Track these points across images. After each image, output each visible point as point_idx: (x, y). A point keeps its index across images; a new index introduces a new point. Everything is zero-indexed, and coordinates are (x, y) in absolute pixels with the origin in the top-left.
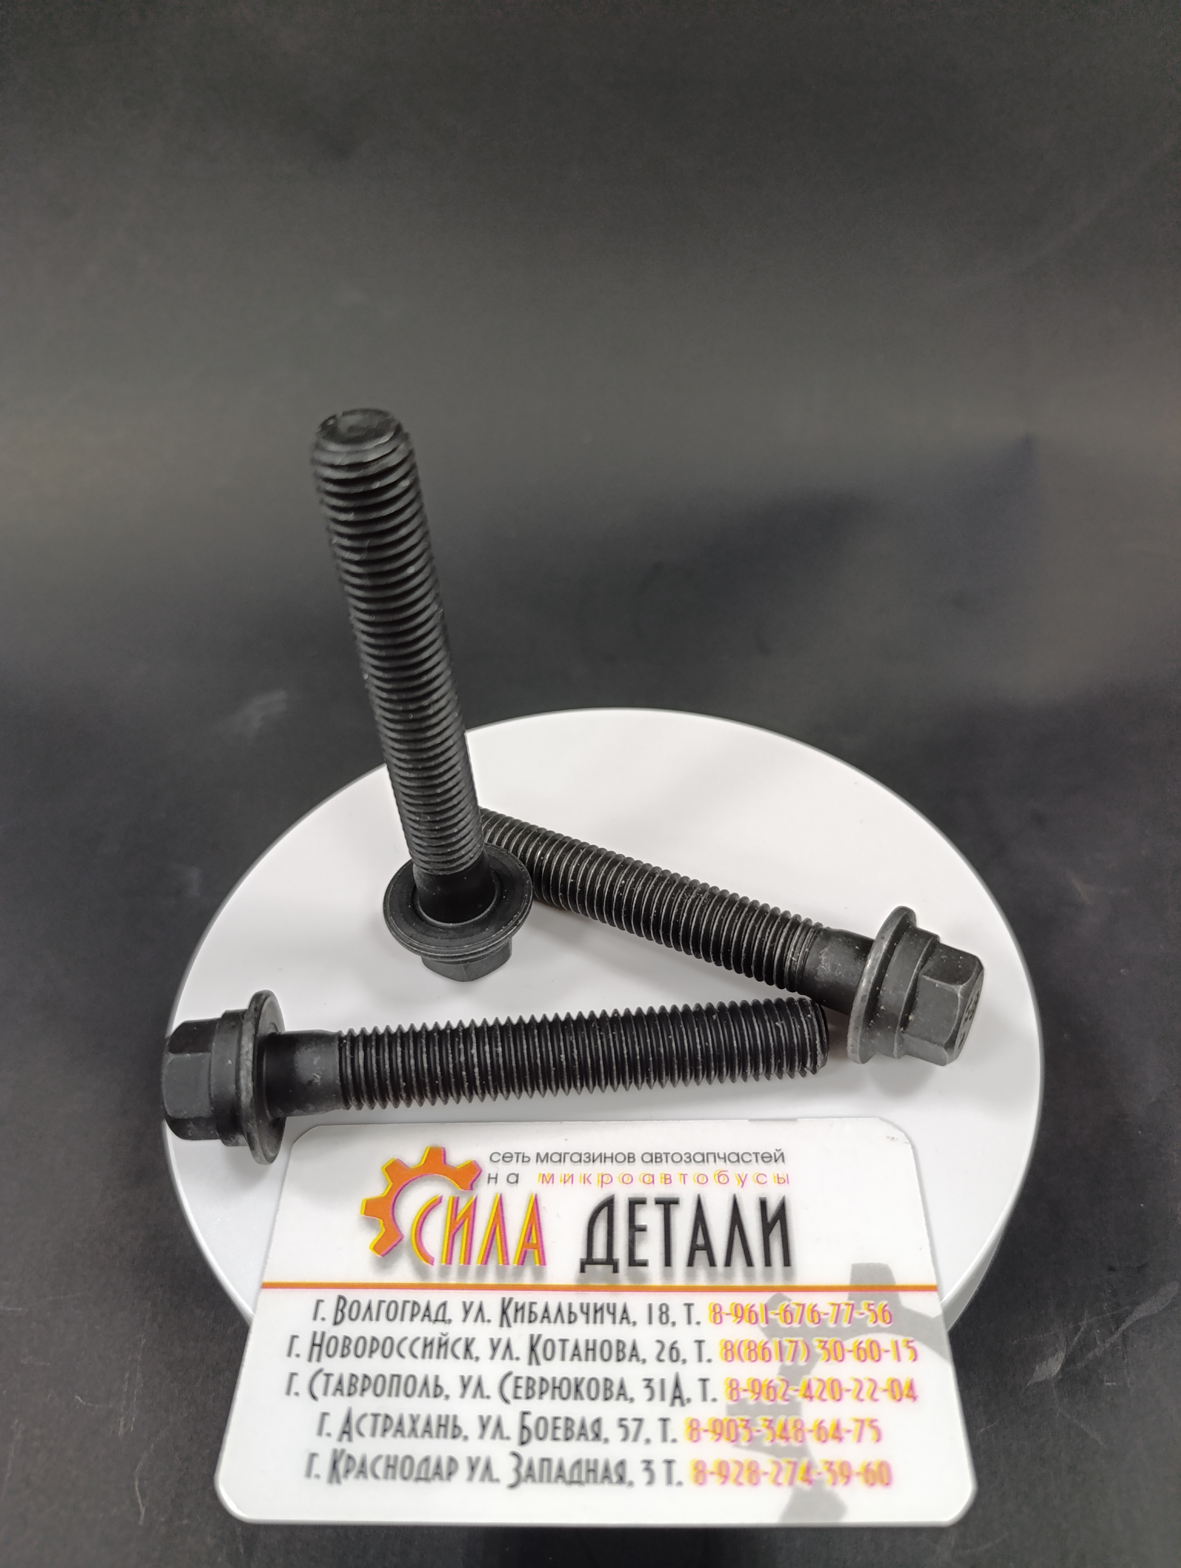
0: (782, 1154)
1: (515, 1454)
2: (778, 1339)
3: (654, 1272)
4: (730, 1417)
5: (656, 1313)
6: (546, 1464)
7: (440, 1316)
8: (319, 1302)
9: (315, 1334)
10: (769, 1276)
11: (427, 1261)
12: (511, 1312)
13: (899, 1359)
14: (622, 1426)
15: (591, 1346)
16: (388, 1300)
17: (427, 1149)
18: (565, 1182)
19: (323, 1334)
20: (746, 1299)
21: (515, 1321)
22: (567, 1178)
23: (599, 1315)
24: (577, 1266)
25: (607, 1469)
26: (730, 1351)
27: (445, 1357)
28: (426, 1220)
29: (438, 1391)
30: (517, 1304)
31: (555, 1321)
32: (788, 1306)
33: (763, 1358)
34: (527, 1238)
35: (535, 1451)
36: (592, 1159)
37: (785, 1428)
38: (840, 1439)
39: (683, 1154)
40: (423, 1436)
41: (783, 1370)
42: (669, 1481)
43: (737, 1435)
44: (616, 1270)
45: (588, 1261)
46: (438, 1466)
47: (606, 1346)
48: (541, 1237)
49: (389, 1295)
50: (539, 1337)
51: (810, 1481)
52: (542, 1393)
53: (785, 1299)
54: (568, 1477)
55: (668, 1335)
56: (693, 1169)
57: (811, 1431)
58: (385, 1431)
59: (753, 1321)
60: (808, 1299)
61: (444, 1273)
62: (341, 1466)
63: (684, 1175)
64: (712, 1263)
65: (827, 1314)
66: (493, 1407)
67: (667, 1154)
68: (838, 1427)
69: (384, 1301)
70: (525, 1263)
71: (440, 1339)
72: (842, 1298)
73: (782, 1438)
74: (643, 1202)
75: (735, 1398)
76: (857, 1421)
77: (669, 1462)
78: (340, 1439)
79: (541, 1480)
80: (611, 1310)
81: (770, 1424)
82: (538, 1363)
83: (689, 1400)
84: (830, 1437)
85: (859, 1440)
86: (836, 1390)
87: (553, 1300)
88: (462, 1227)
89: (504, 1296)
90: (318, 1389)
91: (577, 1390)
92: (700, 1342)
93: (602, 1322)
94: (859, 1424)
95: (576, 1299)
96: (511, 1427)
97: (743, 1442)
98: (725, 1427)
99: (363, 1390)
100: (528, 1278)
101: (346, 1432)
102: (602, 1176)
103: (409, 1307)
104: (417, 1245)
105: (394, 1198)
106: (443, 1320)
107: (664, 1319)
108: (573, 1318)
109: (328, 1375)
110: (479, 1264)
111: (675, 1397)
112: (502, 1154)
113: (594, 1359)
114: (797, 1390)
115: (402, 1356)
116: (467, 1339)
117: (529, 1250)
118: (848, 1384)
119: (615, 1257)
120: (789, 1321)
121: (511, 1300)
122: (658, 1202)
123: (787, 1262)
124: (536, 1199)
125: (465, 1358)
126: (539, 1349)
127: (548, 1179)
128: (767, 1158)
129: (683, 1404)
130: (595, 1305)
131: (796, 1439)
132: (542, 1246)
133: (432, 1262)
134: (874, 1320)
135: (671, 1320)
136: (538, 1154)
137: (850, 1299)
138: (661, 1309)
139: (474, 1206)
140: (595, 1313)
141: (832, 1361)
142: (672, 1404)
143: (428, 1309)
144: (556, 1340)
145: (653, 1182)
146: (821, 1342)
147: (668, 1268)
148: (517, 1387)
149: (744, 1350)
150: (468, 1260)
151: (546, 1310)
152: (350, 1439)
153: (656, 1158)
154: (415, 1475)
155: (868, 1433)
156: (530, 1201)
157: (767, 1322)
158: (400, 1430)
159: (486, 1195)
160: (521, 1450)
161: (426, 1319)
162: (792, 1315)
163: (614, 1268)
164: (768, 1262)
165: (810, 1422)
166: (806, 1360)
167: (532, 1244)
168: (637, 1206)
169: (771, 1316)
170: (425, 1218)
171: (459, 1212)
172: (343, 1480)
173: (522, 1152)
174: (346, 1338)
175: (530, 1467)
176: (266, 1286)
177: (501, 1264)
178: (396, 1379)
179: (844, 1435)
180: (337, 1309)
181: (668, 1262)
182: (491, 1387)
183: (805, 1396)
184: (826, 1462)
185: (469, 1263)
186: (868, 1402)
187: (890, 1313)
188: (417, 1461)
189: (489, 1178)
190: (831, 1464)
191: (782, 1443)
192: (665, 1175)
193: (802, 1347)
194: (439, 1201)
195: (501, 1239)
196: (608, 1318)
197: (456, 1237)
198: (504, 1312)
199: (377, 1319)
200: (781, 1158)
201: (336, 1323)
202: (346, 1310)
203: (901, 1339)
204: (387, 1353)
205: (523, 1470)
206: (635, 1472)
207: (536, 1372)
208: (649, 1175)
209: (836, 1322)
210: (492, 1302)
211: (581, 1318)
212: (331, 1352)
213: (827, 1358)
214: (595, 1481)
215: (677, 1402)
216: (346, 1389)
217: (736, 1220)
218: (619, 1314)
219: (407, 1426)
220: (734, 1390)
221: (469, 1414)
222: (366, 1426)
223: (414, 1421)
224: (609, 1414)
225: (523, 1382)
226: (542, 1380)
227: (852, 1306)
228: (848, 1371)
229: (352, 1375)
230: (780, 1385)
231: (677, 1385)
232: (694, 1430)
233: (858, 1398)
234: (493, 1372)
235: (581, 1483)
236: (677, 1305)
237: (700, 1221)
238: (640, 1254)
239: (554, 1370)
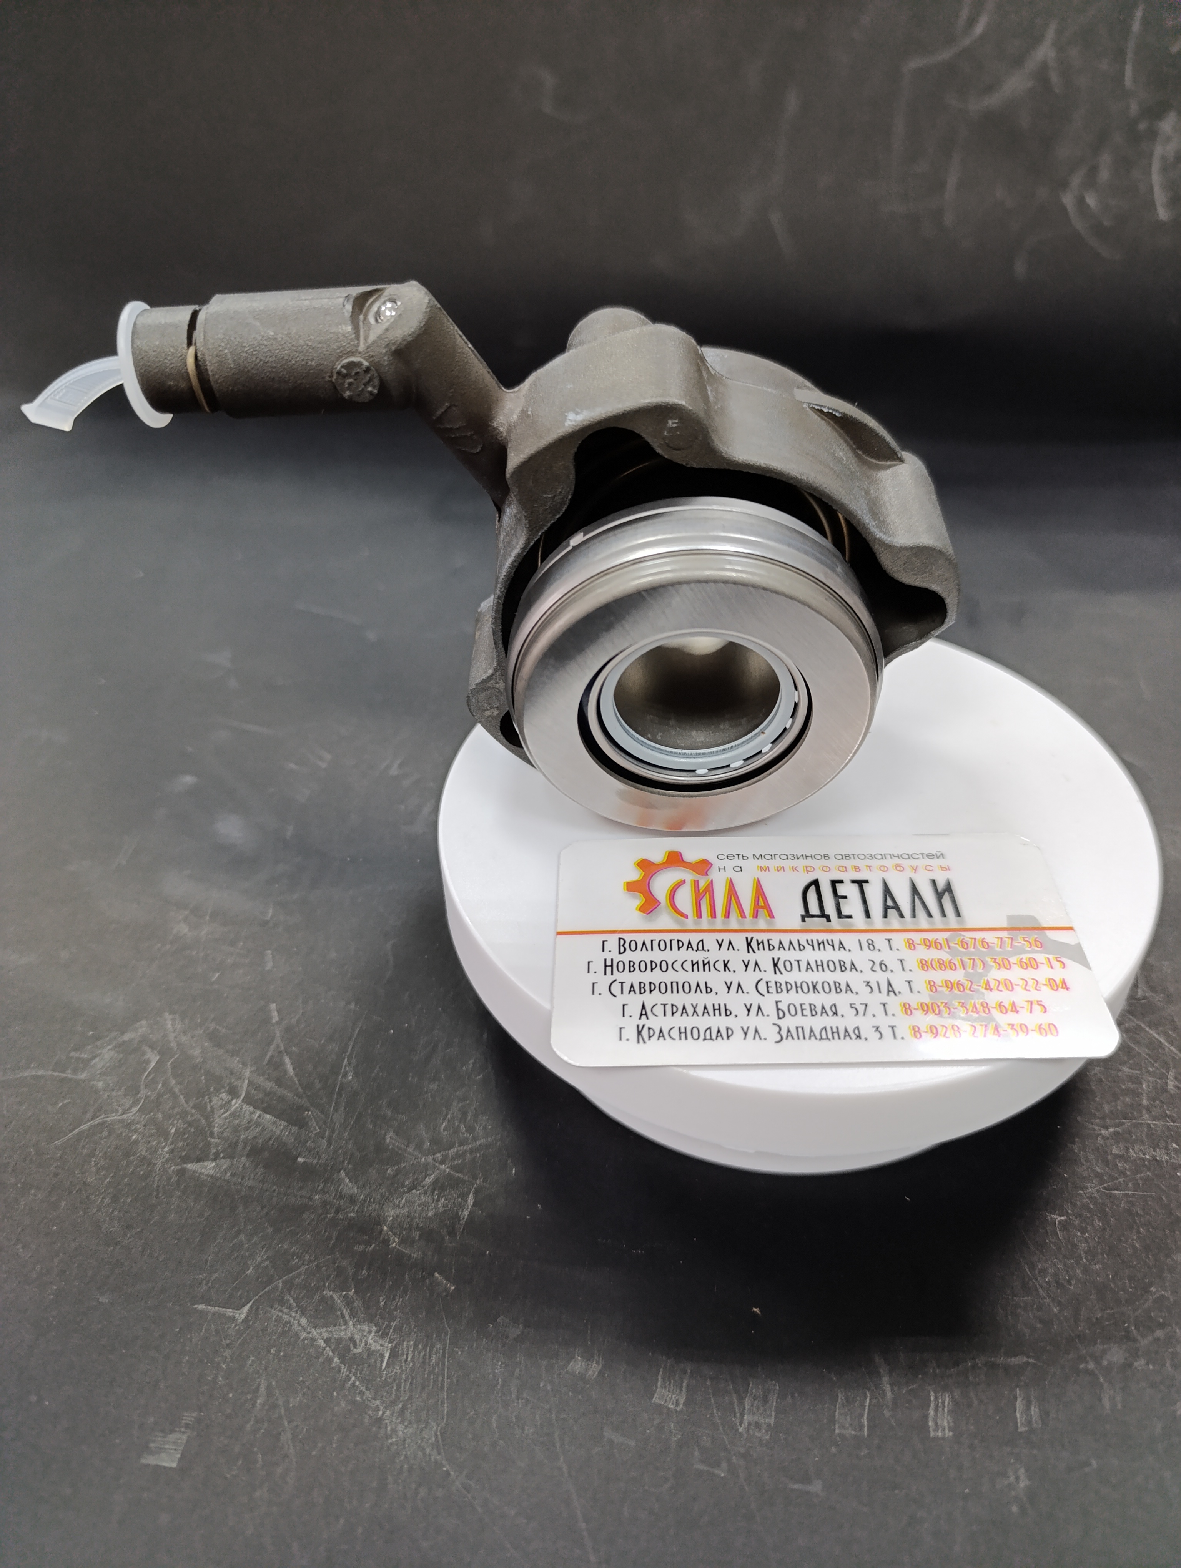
0: (942, 854)
1: (774, 1024)
2: (959, 958)
3: (859, 921)
4: (933, 1001)
5: (865, 945)
6: (800, 1030)
7: (700, 947)
8: (604, 941)
9: (605, 960)
10: (946, 922)
11: (682, 916)
12: (754, 944)
13: (1052, 968)
14: (852, 1007)
15: (819, 963)
16: (658, 939)
17: (666, 852)
18: (778, 871)
19: (612, 960)
20: (931, 936)
21: (759, 949)
22: (779, 869)
23: (821, 946)
24: (800, 919)
25: (846, 1031)
26: (925, 965)
27: (710, 970)
28: (676, 893)
29: (708, 990)
30: (757, 941)
31: (789, 949)
32: (963, 939)
33: (951, 968)
34: (756, 903)
35: (789, 1022)
36: (795, 857)
37: (975, 1006)
38: (1017, 1012)
39: (866, 854)
40: (703, 1015)
41: (967, 975)
42: (895, 1037)
43: (940, 1011)
44: (829, 920)
45: (807, 915)
46: (719, 1031)
47: (831, 964)
48: (767, 901)
49: (657, 937)
50: (779, 958)
51: (999, 1035)
52: (788, 991)
53: (961, 935)
54: (818, 1037)
55: (877, 957)
56: (875, 863)
57: (993, 1008)
58: (673, 1014)
59: (939, 947)
60: (979, 935)
61: (697, 923)
62: (645, 1033)
63: (869, 867)
64: (902, 916)
65: (994, 943)
66: (753, 998)
67: (853, 855)
68: (1014, 1004)
69: (655, 940)
70: (758, 917)
71: (703, 961)
72: (1004, 934)
73: (972, 1011)
74: (842, 882)
75: (934, 990)
76: (1026, 1001)
77: (892, 1027)
78: (640, 1018)
80: (830, 943)
81: (963, 1005)
82: (781, 973)
83: (900, 993)
84: (1009, 1012)
85: (1031, 1012)
86: (1009, 985)
87: (785, 937)
88: (705, 897)
89: (747, 936)
90: (616, 991)
91: (814, 987)
92: (901, 960)
93: (825, 950)
94: (1030, 1003)
95: (802, 937)
96: (769, 1009)
97: (946, 1015)
98: (930, 1006)
99: (651, 991)
100: (762, 924)
101: (643, 1014)
102: (807, 867)
103: (675, 944)
104: (672, 907)
105: (648, 881)
106: (703, 950)
107: (871, 947)
108: (802, 948)
109: (622, 983)
110: (723, 918)
111: (889, 991)
112: (726, 855)
113: (823, 971)
114: (980, 986)
115: (677, 971)
116: (724, 961)
117: (759, 910)
118: (1016, 981)
119: (826, 913)
120: (966, 947)
122: (853, 882)
123: (958, 914)
124: (758, 881)
125: (725, 970)
126: (781, 965)
127: (765, 869)
128: (931, 856)
129: (895, 994)
130: (818, 941)
131: (984, 1012)
132: (770, 908)
133: (686, 917)
134: (1029, 946)
135: (877, 947)
136: (754, 855)
137: (1008, 935)
138: (868, 942)
139: (710, 886)
140: (819, 945)
141: (1003, 969)
142: (888, 995)
143: (689, 943)
144: (792, 960)
145: (846, 871)
146: (992, 959)
147: (869, 919)
148: (768, 987)
149: (935, 964)
150: (713, 915)
151: (781, 943)
152: (648, 1019)
153: (847, 857)
154: (702, 1036)
155: (1036, 1007)
156: (754, 881)
157: (949, 948)
158: (685, 1012)
159: (718, 878)
160: (780, 1022)
161: (690, 949)
162: (967, 944)
163: (827, 918)
164: (944, 915)
165: (992, 1004)
166: (983, 969)
167: (762, 906)
168: (837, 884)
169: (952, 945)
170: (675, 892)
171: (700, 888)
172: (647, 1041)
173: (741, 854)
174: (630, 961)
175: (789, 1031)
176: (559, 933)
177: (741, 918)
178: (675, 985)
179: (1018, 1009)
180: (619, 946)
181: (868, 915)
182: (749, 986)
183: (986, 989)
184: (1009, 1025)
185: (715, 917)
186: (1033, 990)
187: (1040, 942)
188: (702, 1029)
189: (719, 869)
190: (1013, 1025)
191: (975, 1015)
192: (855, 867)
193: (979, 962)
194: (684, 882)
195: (737, 904)
196: (829, 948)
197: (701, 902)
198: (749, 944)
199: (652, 950)
200: (941, 857)
201: (620, 953)
202: (627, 946)
203: (1051, 957)
204: (664, 968)
205: (784, 1033)
206: (868, 1033)
207: (781, 978)
208: (843, 866)
209: (1001, 948)
210: (739, 941)
211: (809, 948)
212: (621, 969)
213: (998, 967)
214: (839, 1038)
215: (891, 994)
216: (637, 990)
217: (915, 891)
218: (837, 945)
219: (690, 1010)
220: (932, 985)
221: (735, 1002)
222: (659, 1010)
223: (695, 1008)
224: (843, 1001)
225: (772, 984)
226: (787, 983)
227: (1012, 939)
228: (1015, 974)
229: (640, 983)
230: (967, 984)
231: (889, 984)
232: (907, 1009)
233: (1025, 989)
234: (748, 979)
235: (829, 1040)
236: (879, 940)
237: (887, 891)
238: (845, 912)
239: (794, 977)
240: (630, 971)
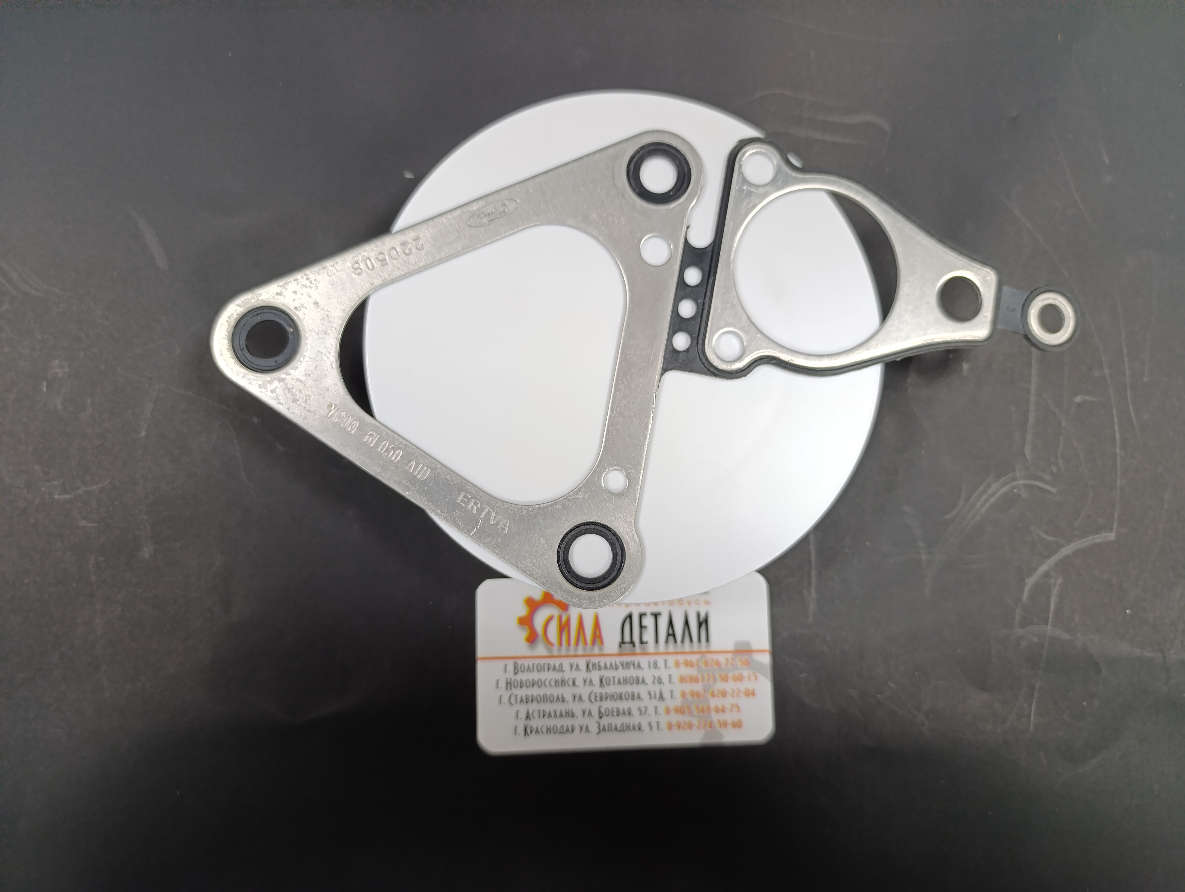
1: (597, 723)
2: (702, 674)
3: (651, 647)
4: (682, 705)
5: (652, 665)
6: (610, 725)
7: (561, 669)
8: (506, 665)
9: (507, 679)
10: (700, 646)
11: (551, 645)
12: (590, 666)
13: (749, 680)
14: (639, 710)
15: (625, 679)
16: (536, 663)
17: (543, 592)
19: (511, 679)
20: (689, 657)
21: (593, 669)
23: (628, 665)
24: (618, 645)
25: (634, 726)
27: (565, 686)
29: (563, 700)
30: (593, 662)
31: (609, 669)
32: (707, 660)
33: (696, 682)
34: (594, 633)
35: (605, 721)
37: (703, 708)
38: (724, 712)
40: (560, 718)
41: (703, 686)
42: (658, 728)
43: (684, 711)
44: (634, 646)
45: (622, 643)
46: (567, 728)
47: (632, 679)
48: (601, 633)
49: (537, 661)
50: (603, 676)
51: (711, 727)
52: (606, 699)
53: (707, 656)
54: (619, 729)
55: (657, 673)
57: (713, 709)
58: (544, 716)
59: (692, 666)
60: (715, 657)
61: (559, 650)
62: (528, 730)
64: (675, 641)
65: (723, 663)
66: (587, 705)
68: (723, 707)
69: (535, 663)
70: (595, 644)
71: (562, 678)
72: (729, 656)
73: (701, 711)
74: (645, 615)
75: (684, 697)
76: (731, 705)
77: (658, 723)
78: (526, 719)
79: (608, 731)
80: (633, 663)
81: (697, 708)
82: (604, 686)
83: (665, 699)
84: (720, 711)
85: (731, 711)
86: (724, 694)
87: (608, 661)
88: (565, 630)
89: (587, 660)
90: (513, 701)
91: (621, 696)
92: (670, 676)
93: (629, 668)
95: (618, 660)
96: (595, 713)
97: (687, 714)
98: (680, 708)
99: (532, 701)
100: (596, 651)
101: (528, 717)
103: (546, 666)
104: (545, 638)
105: (532, 617)
106: (562, 671)
107: (655, 666)
108: (617, 668)
109: (516, 696)
110: (574, 646)
113: (627, 684)
114: (708, 694)
115: (546, 687)
116: (573, 679)
117: (596, 638)
118: (729, 690)
119: (634, 640)
120: (707, 665)
121: (590, 660)
122: (652, 614)
123: (708, 640)
124: (597, 616)
125: (573, 686)
126: (604, 681)
129: (663, 700)
130: (626, 661)
131: (707, 712)
132: (602, 637)
133: (553, 646)
134: (741, 665)
135: (658, 667)
137: (733, 656)
138: (654, 662)
139: (569, 619)
140: (626, 666)
141: (723, 682)
143: (555, 666)
144: (610, 677)
145: (650, 605)
146: (719, 674)
147: (657, 644)
148: (596, 697)
149: (688, 678)
150: (569, 644)
151: (606, 665)
152: (530, 719)
154: (558, 732)
155: (735, 709)
156: (594, 617)
157: (698, 667)
158: (550, 715)
159: (574, 613)
160: (599, 721)
161: (554, 670)
162: (708, 663)
164: (699, 640)
165: (713, 706)
166: (713, 682)
167: (597, 636)
168: (643, 617)
169: (699, 664)
170: (547, 625)
171: (562, 621)
172: (530, 735)
174: (521, 680)
175: (604, 727)
176: (480, 659)
177: (585, 645)
178: (545, 696)
179: (726, 710)
180: (515, 668)
181: (657, 641)
182: (585, 697)
183: (711, 696)
186: (736, 698)
187: (751, 662)
188: (559, 727)
190: (719, 720)
191: (702, 713)
193: (712, 677)
194: (553, 616)
195: (583, 633)
196: (632, 667)
197: (563, 633)
198: (588, 666)
199: (533, 671)
201: (515, 674)
202: (519, 668)
203: (752, 673)
204: (540, 686)
205: (601, 728)
206: (644, 726)
207: (603, 691)
209: (726, 666)
210: (582, 662)
211: (620, 667)
212: (516, 686)
213: (721, 681)
214: (629, 730)
215: (661, 699)
216: (525, 701)
217: (687, 623)
218: (636, 665)
219: (553, 714)
220: (684, 694)
221: (577, 709)
222: (536, 715)
223: (555, 712)
224: (634, 705)
225: (598, 695)
226: (606, 693)
227: (733, 659)
228: (730, 686)
229: (526, 695)
230: (702, 692)
231: (661, 694)
232: (668, 711)
233: (732, 696)
234: (584, 691)
235: (624, 731)
236: (660, 660)
237: (671, 623)
238: (645, 639)
239: (611, 689)
240: (521, 687)
